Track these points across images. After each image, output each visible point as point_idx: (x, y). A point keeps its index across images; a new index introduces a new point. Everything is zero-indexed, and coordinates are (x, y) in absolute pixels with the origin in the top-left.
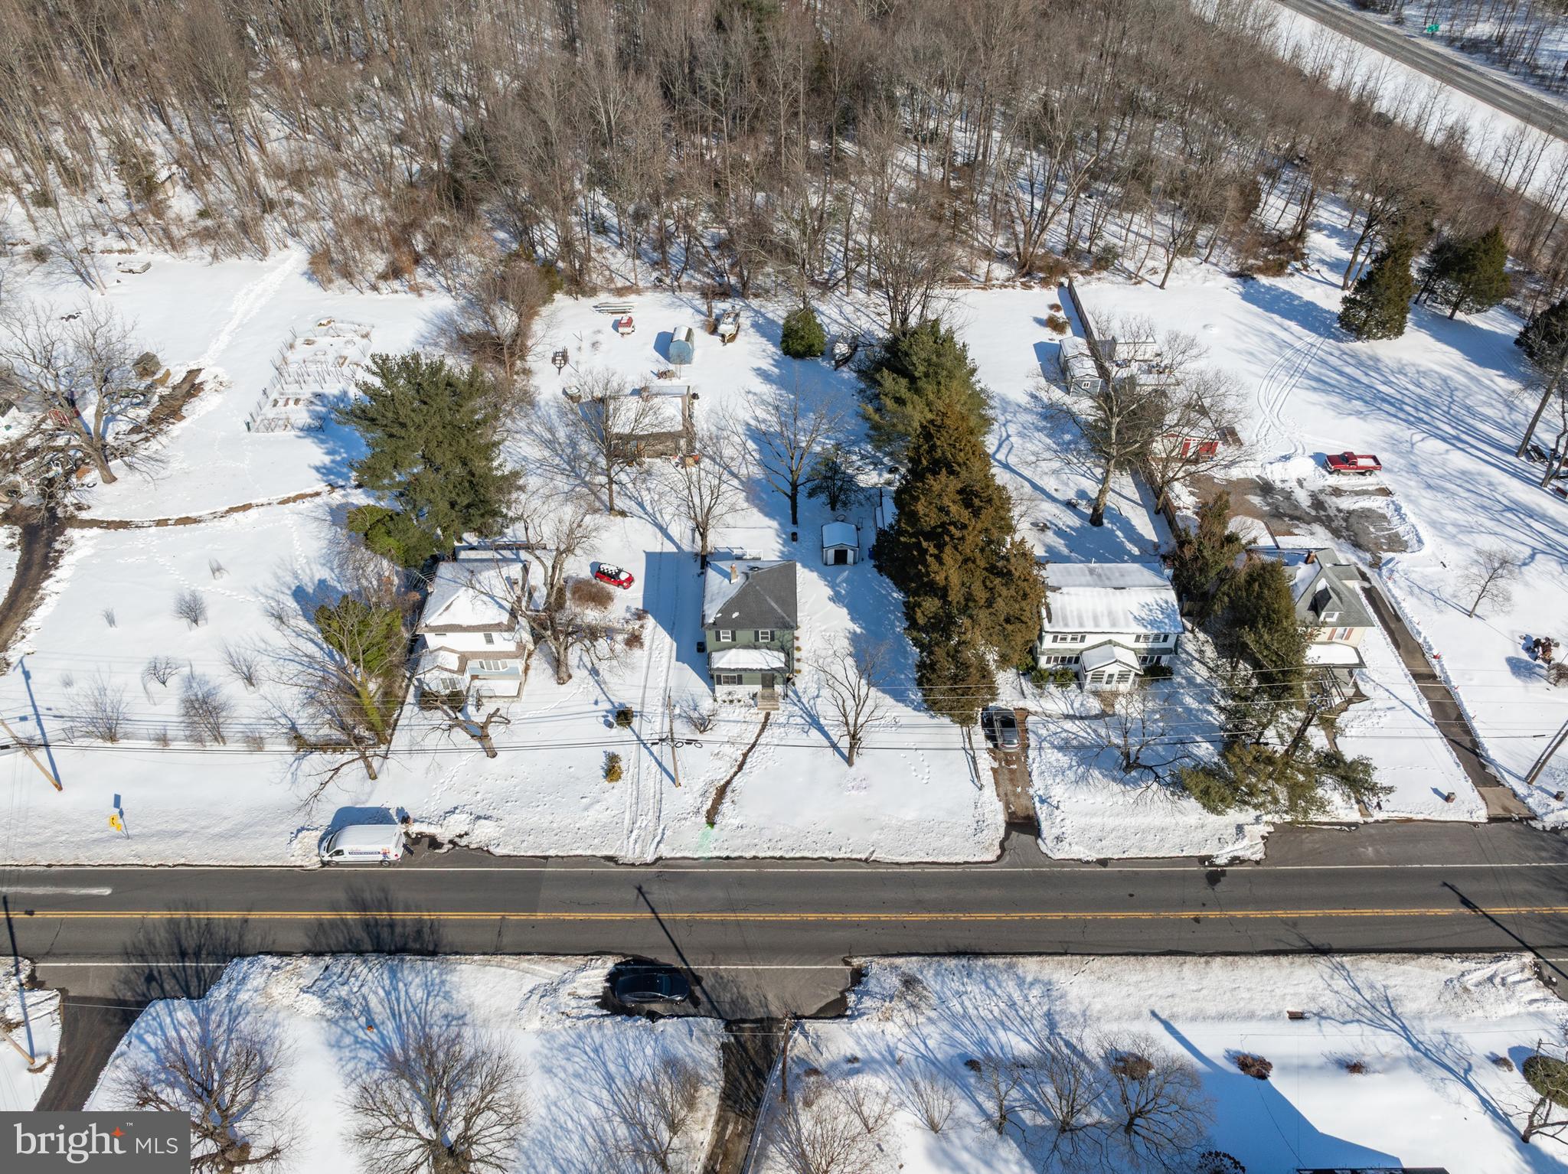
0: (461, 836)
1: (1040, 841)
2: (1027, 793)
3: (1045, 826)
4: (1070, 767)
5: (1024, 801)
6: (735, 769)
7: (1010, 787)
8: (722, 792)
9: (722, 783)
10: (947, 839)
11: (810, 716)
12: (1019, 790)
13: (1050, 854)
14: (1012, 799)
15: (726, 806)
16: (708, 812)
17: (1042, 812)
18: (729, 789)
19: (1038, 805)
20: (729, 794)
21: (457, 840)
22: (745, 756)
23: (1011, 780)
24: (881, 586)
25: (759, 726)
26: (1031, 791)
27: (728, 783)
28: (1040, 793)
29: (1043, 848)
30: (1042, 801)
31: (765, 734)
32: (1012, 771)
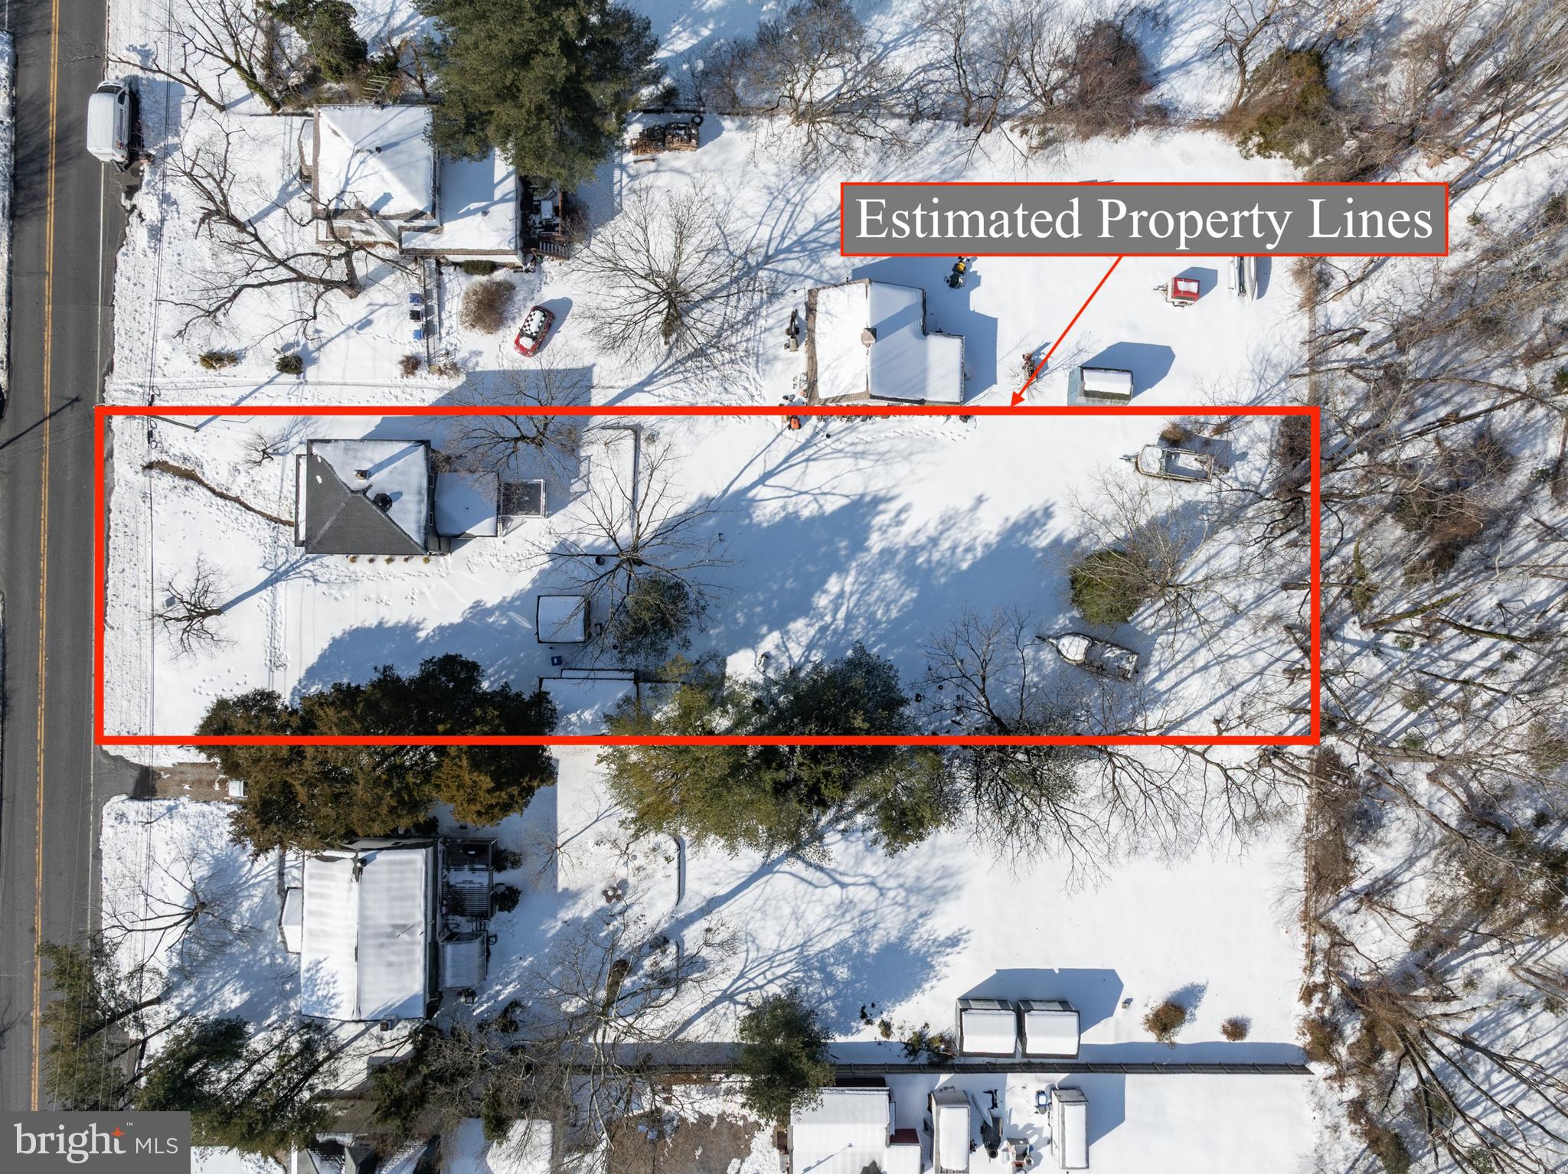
0: (140, 215)
1: (124, 797)
2: (183, 793)
3: (141, 806)
4: (212, 848)
5: (173, 789)
6: (218, 490)
7: (189, 777)
8: (190, 476)
9: (200, 475)
10: (125, 704)
11: (286, 572)
12: (187, 787)
13: (108, 804)
14: (177, 778)
15: (167, 480)
16: (166, 463)
17: (159, 806)
18: (191, 483)
19: (166, 803)
20: (184, 483)
21: (136, 212)
22: (237, 500)
23: (200, 781)
24: (502, 667)
25: (275, 515)
26: (184, 799)
27: (200, 482)
28: (181, 808)
29: (115, 799)
30: (170, 809)
31: (263, 521)
32: (211, 783)
